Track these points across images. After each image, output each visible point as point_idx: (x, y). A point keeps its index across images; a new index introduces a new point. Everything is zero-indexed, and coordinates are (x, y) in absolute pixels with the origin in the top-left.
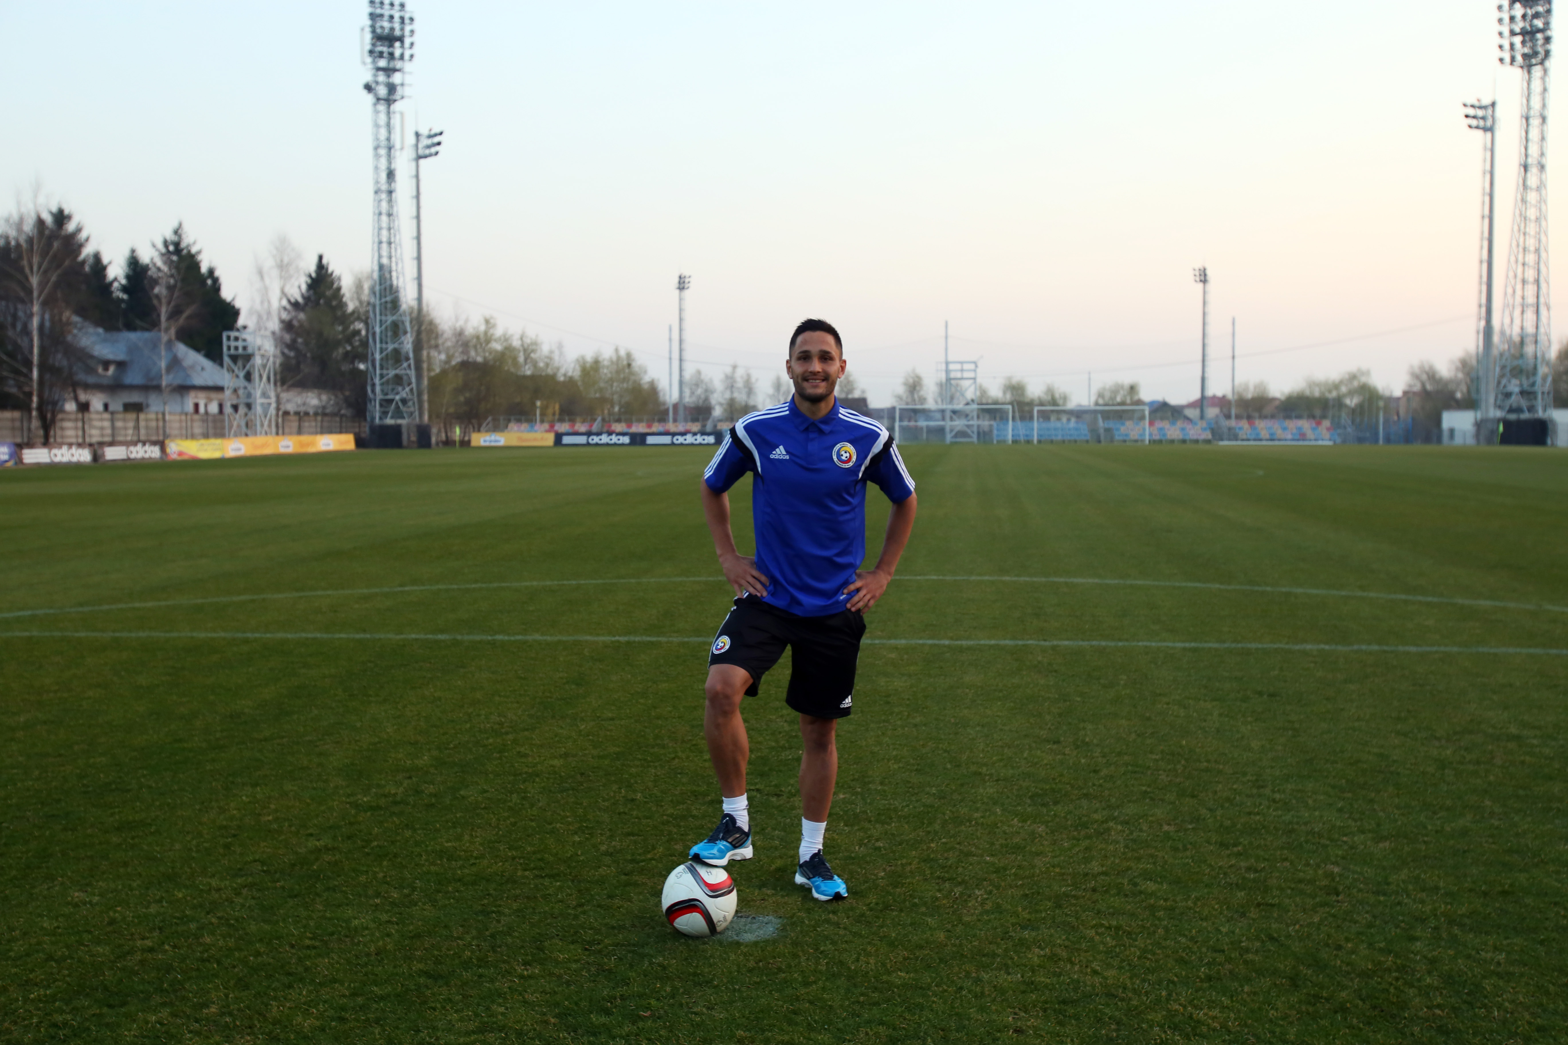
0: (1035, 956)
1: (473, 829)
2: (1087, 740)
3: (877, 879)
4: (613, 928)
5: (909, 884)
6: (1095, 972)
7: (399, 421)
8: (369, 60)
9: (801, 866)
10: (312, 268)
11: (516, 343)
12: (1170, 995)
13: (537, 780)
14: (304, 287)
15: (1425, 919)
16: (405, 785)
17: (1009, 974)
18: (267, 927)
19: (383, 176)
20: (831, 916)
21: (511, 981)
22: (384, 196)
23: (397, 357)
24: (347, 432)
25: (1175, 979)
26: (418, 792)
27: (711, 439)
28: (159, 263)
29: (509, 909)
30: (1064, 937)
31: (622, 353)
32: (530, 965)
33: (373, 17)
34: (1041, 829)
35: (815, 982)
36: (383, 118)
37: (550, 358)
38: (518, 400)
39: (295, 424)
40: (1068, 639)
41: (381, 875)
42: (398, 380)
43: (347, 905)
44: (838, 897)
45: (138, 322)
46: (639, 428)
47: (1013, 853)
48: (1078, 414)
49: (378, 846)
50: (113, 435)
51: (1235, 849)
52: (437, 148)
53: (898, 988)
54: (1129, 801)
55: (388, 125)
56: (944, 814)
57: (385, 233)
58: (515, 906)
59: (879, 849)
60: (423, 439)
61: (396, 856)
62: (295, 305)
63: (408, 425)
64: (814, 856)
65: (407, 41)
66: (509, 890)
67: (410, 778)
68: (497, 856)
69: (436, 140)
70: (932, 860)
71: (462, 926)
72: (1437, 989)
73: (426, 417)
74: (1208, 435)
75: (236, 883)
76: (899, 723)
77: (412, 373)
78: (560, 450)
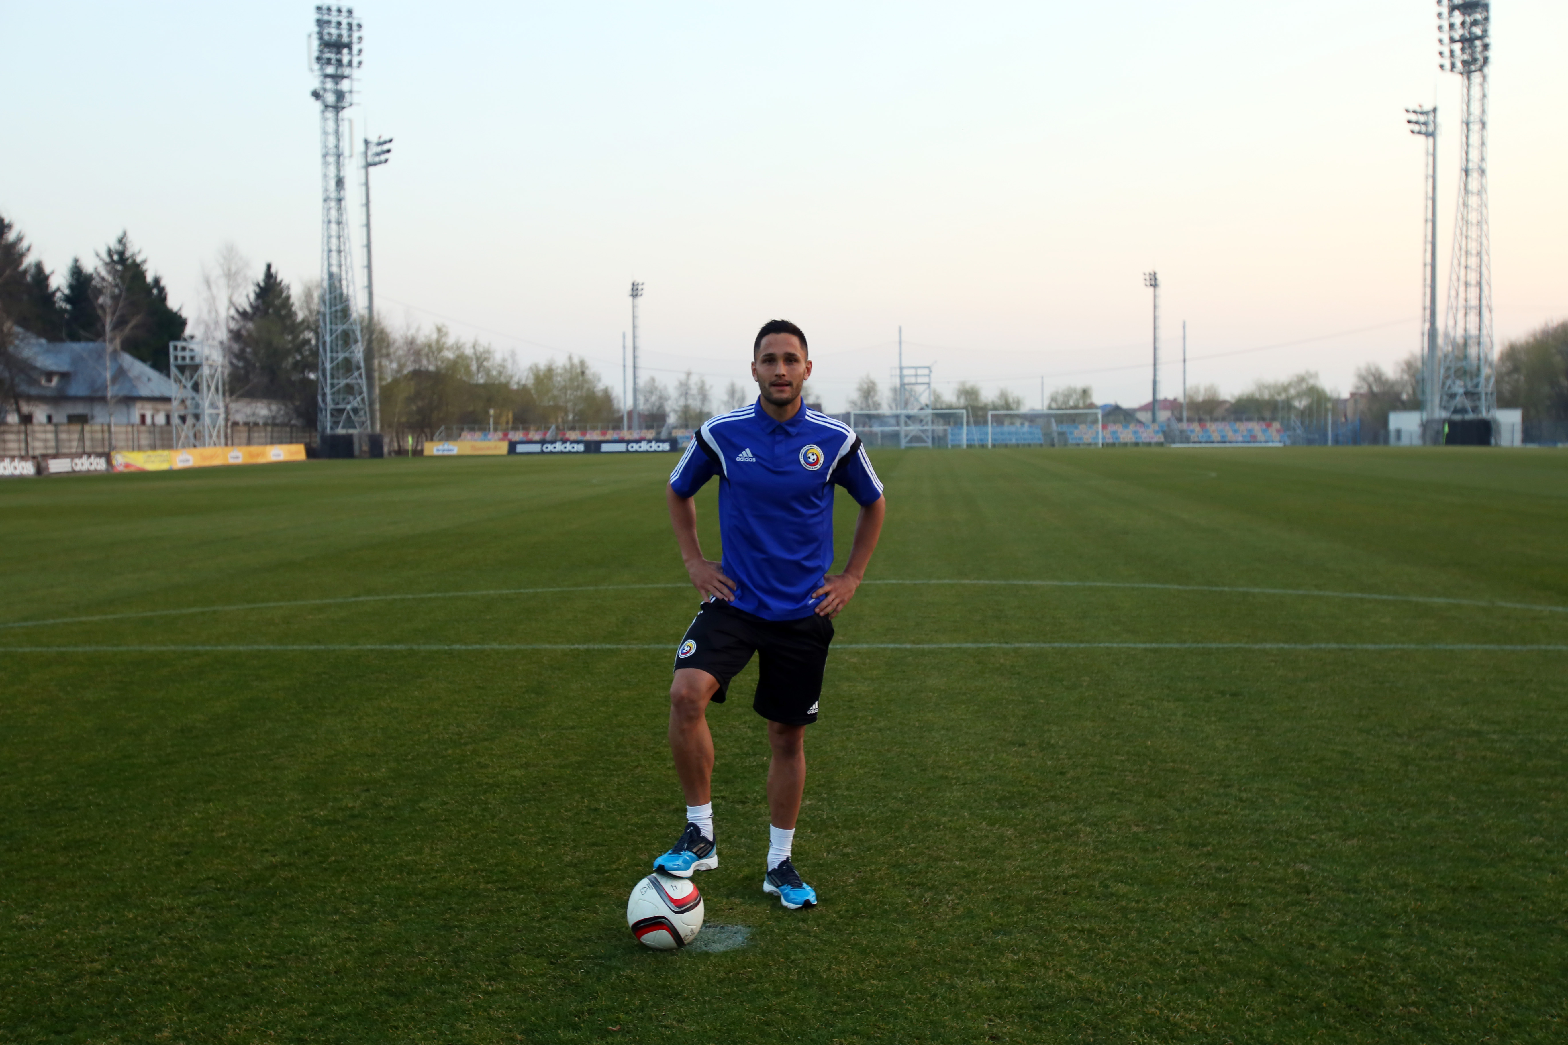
0: (1008, 961)
1: (433, 842)
2: (1053, 741)
3: (847, 886)
4: (579, 940)
5: (879, 890)
6: (1070, 976)
7: (351, 431)
8: (316, 67)
9: (769, 874)
10: (260, 277)
11: (469, 351)
12: (1145, 998)
13: (498, 790)
14: (252, 297)
15: (1396, 916)
16: (363, 798)
17: (983, 980)
18: (221, 946)
19: (332, 184)
20: (800, 924)
21: (475, 997)
22: (333, 204)
23: (348, 366)
24: (297, 442)
25: (1150, 981)
26: (376, 805)
27: (666, 447)
28: (104, 273)
29: (472, 923)
30: (1037, 941)
31: (576, 361)
32: (494, 980)
33: (320, 23)
34: (1010, 832)
35: (786, 992)
36: (331, 126)
37: (504, 367)
38: (471, 409)
39: (244, 435)
40: (1030, 642)
41: (339, 891)
42: (350, 389)
43: (305, 922)
44: (807, 905)
45: (82, 332)
46: (594, 436)
47: (983, 857)
48: (1032, 418)
49: (336, 861)
50: (57, 447)
51: (1205, 849)
52: (387, 156)
53: (871, 996)
54: (1097, 803)
55: (337, 132)
56: (912, 819)
57: (334, 241)
58: (478, 920)
59: (847, 855)
60: (375, 449)
61: (354, 870)
62: (244, 314)
63: (360, 435)
64: (783, 864)
65: (355, 48)
66: (472, 904)
67: (368, 790)
68: (458, 869)
69: (386, 147)
70: (901, 865)
71: (424, 942)
72: (1411, 986)
73: (378, 427)
74: (1160, 438)
75: (189, 902)
76: (863, 727)
77: (364, 382)
78: (514, 459)
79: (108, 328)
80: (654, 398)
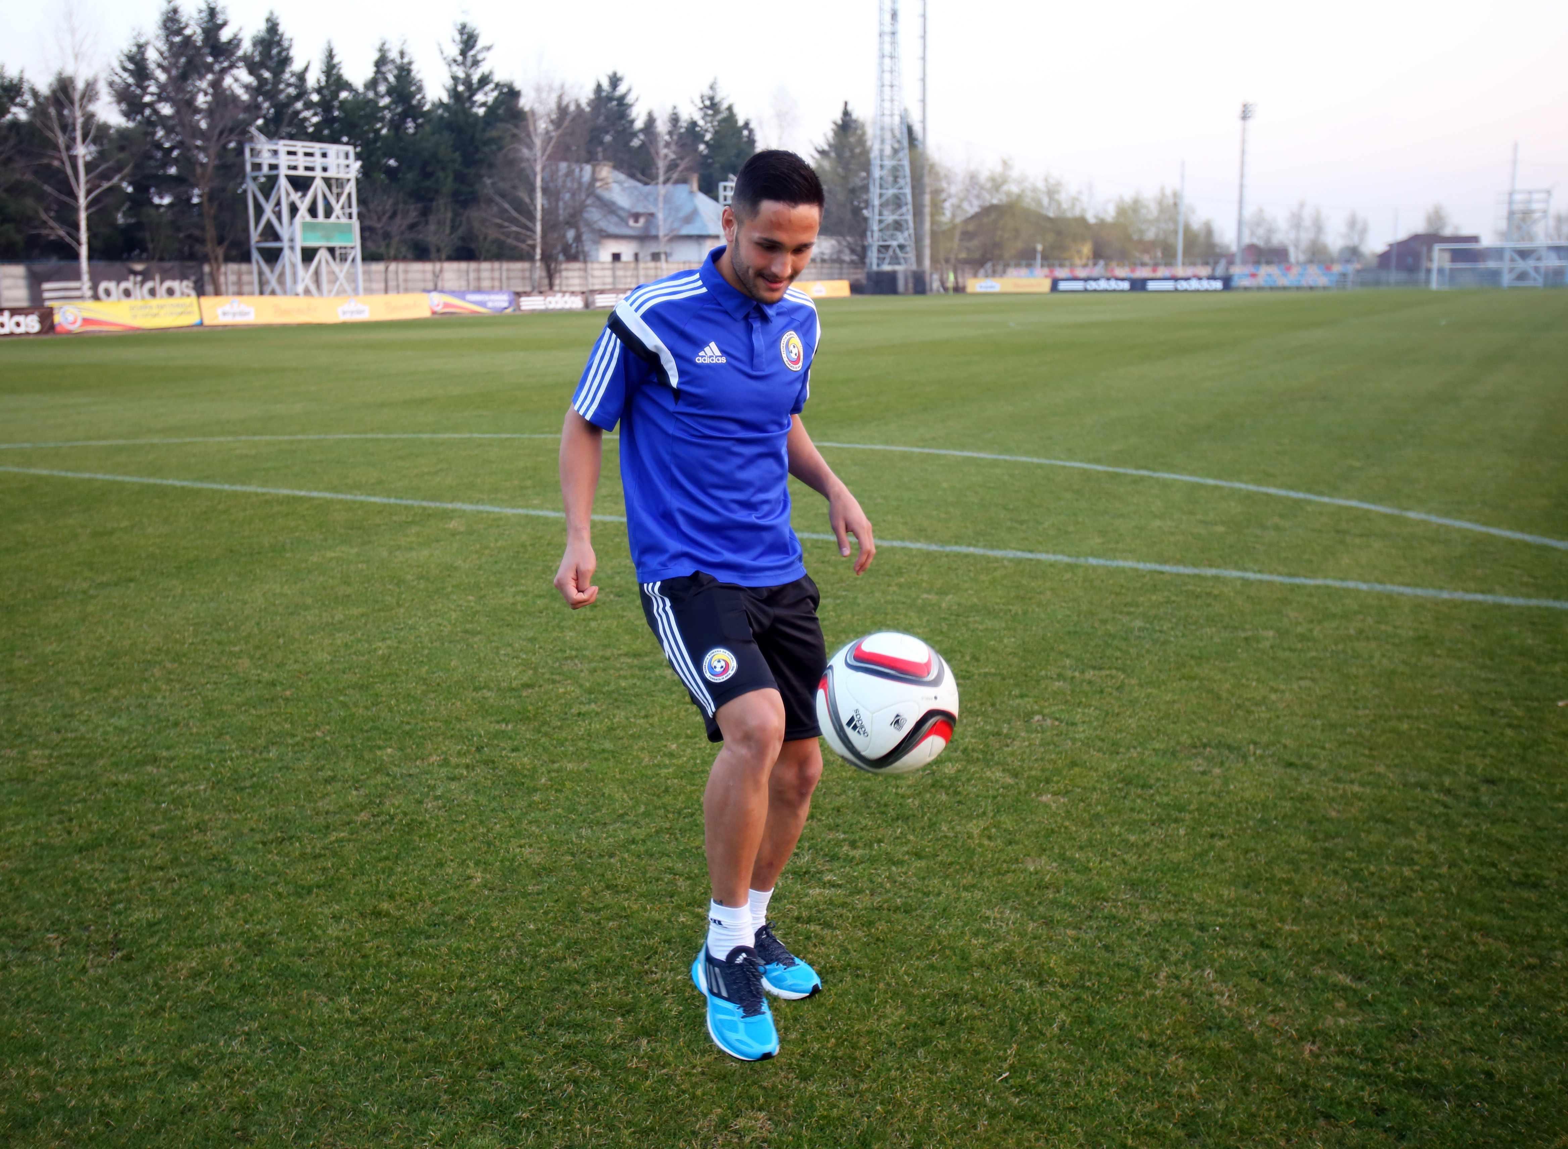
7: (897, 268)
10: (838, 117)
11: (1041, 185)
14: (829, 134)
19: (888, 17)
22: (887, 38)
23: (895, 202)
24: (841, 279)
28: (699, 119)
31: (1169, 192)
42: (898, 226)
45: (639, 176)
46: (1142, 273)
50: (614, 283)
57: (887, 76)
60: (919, 286)
62: (821, 154)
63: (905, 272)
73: (927, 263)
77: (910, 218)
78: (1056, 296)
79: (661, 171)
80: (1261, 232)
